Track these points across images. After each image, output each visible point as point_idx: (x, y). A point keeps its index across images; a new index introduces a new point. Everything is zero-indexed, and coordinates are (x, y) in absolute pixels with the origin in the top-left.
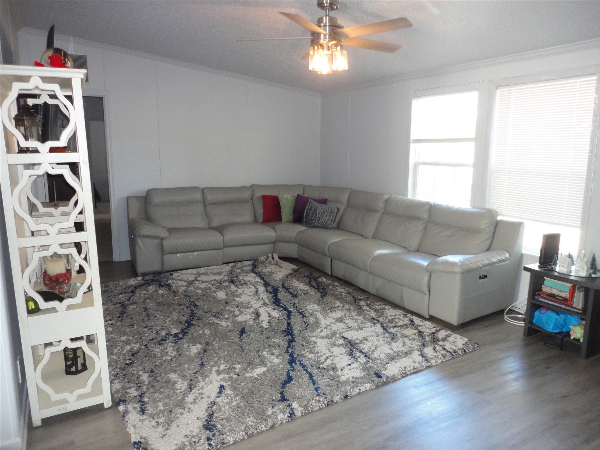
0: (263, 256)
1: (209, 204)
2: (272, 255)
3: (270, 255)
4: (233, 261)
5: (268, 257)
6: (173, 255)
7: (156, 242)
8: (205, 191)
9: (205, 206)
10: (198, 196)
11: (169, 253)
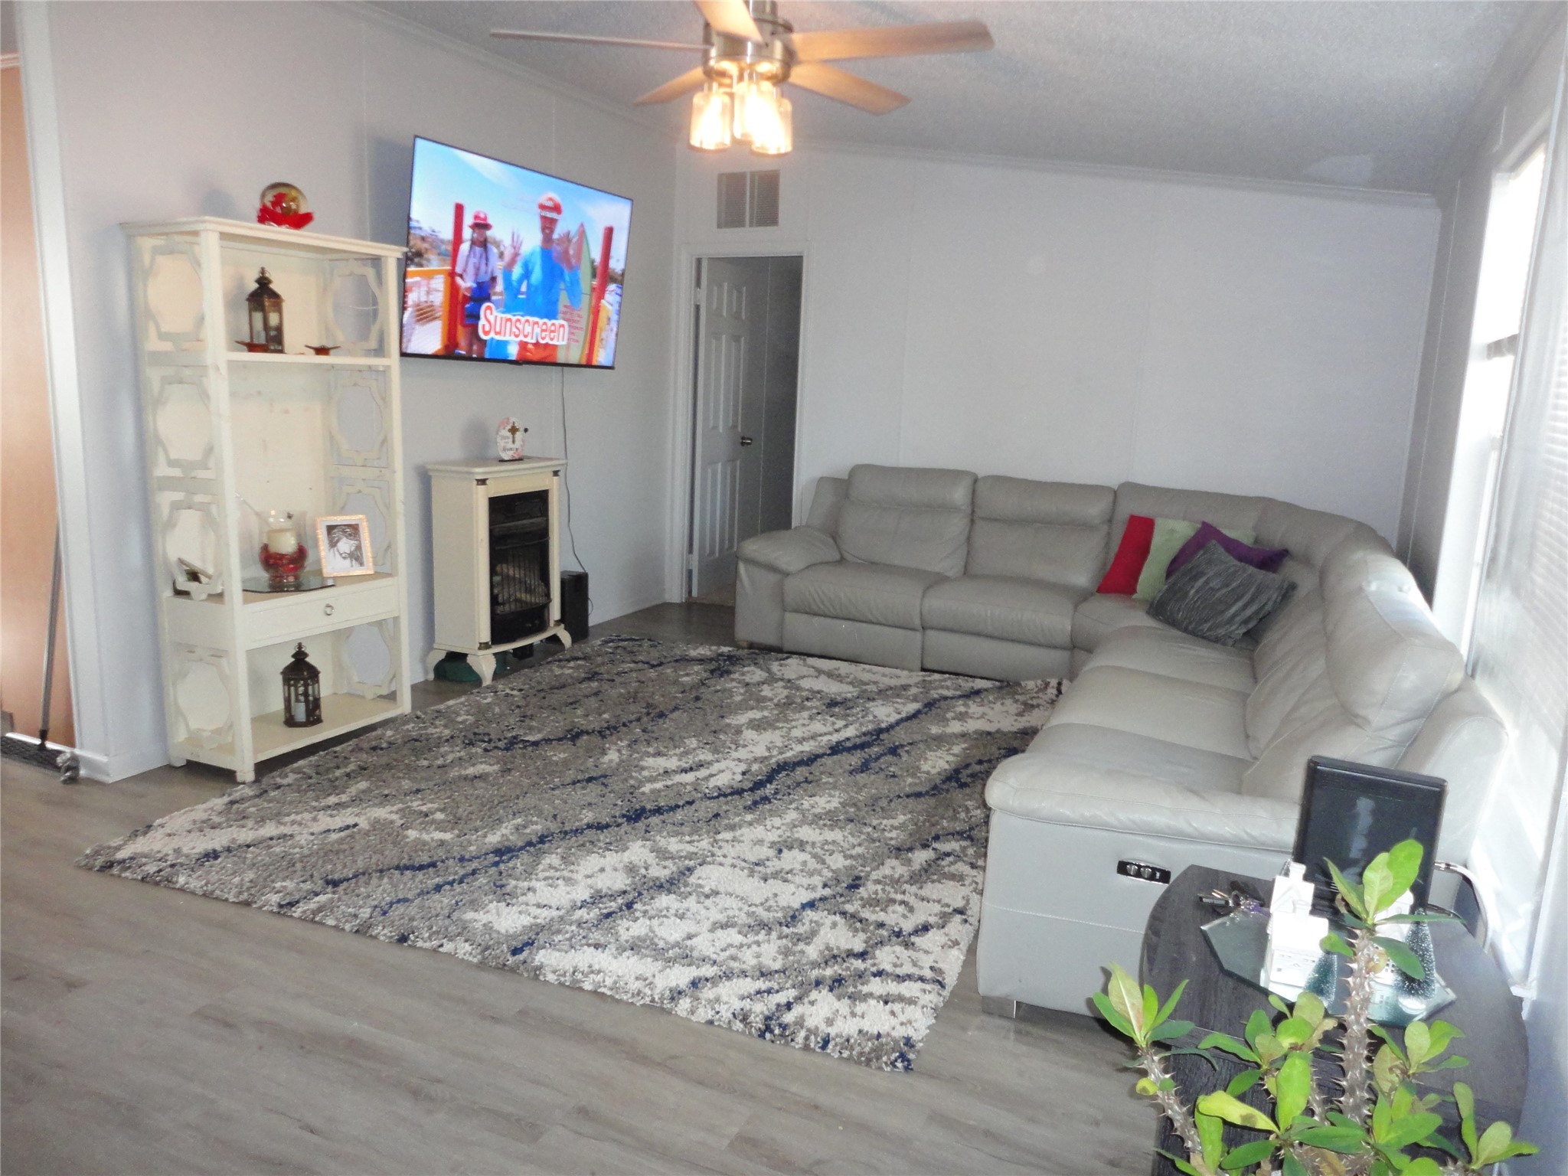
0: (1033, 678)
1: (983, 519)
2: (1060, 684)
3: (1054, 682)
4: (952, 669)
5: (1047, 684)
6: (805, 617)
7: (772, 578)
8: (980, 484)
9: (972, 521)
10: (959, 495)
11: (796, 611)
